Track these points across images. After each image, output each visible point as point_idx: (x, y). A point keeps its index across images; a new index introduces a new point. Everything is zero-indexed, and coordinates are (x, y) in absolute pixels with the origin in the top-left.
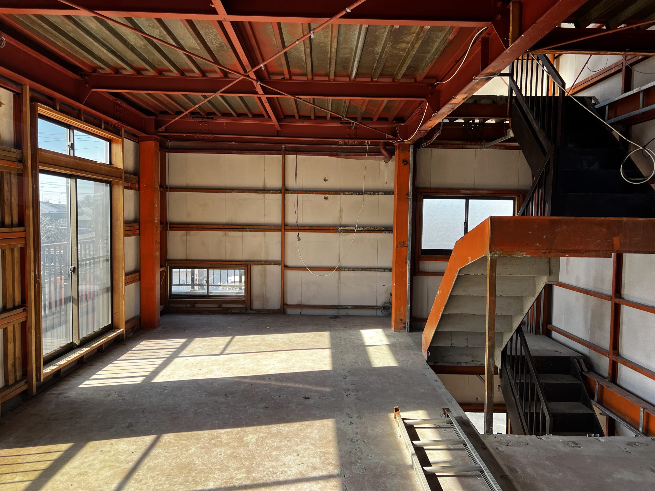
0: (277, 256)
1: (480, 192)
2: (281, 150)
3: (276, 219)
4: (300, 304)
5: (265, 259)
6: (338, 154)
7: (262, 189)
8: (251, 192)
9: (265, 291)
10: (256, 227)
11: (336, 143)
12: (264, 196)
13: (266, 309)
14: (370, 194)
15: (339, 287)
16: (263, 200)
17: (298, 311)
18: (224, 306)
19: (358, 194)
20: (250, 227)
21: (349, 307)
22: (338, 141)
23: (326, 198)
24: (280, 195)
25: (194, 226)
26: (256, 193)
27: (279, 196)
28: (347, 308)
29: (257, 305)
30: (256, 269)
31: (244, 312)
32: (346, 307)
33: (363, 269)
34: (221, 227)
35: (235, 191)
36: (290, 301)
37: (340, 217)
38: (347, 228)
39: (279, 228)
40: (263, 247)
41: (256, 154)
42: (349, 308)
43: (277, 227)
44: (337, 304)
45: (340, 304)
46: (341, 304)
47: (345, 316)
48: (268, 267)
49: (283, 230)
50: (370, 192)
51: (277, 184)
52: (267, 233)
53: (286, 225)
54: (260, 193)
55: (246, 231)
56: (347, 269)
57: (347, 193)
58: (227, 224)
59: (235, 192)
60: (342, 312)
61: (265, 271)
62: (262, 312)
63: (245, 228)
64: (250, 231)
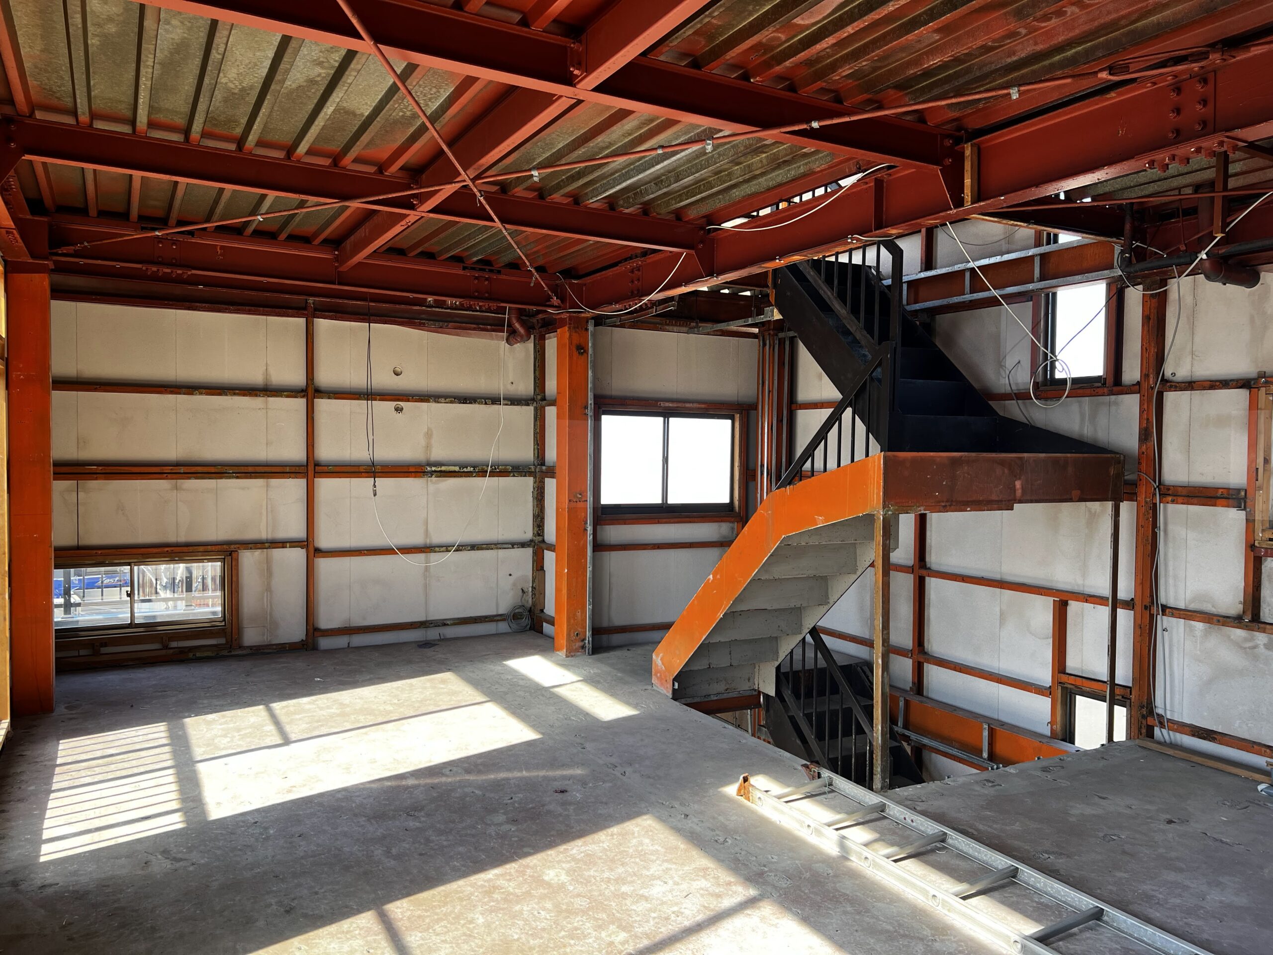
0: (297, 531)
1: (688, 405)
2: (305, 308)
3: (295, 452)
4: (348, 626)
5: (270, 536)
6: (424, 324)
7: (262, 387)
8: (238, 395)
9: (271, 606)
10: (250, 469)
11: (422, 302)
12: (267, 403)
13: (274, 642)
14: (486, 404)
15: (426, 586)
16: (264, 411)
17: (341, 642)
18: (174, 644)
19: (463, 403)
20: (236, 469)
21: (448, 622)
22: (426, 299)
23: (399, 410)
24: (303, 401)
25: (100, 468)
26: (250, 395)
27: (301, 403)
28: (445, 625)
29: (251, 636)
30: (249, 560)
31: (225, 653)
32: (443, 623)
33: (474, 547)
34: (167, 469)
35: (202, 390)
36: (325, 621)
37: (428, 447)
38: (443, 468)
39: (302, 469)
40: (264, 513)
41: (249, 312)
42: (448, 625)
43: (297, 468)
44: (423, 619)
45: (428, 619)
46: (430, 618)
47: (441, 640)
48: (278, 554)
49: (311, 473)
50: (485, 399)
51: (298, 378)
52: (274, 482)
53: (317, 464)
54: (260, 396)
55: (230, 478)
56: (444, 549)
57: (443, 400)
58: (178, 464)
59: (201, 394)
60: (432, 634)
61: (268, 562)
62: (266, 651)
63: (225, 471)
64: (237, 478)
